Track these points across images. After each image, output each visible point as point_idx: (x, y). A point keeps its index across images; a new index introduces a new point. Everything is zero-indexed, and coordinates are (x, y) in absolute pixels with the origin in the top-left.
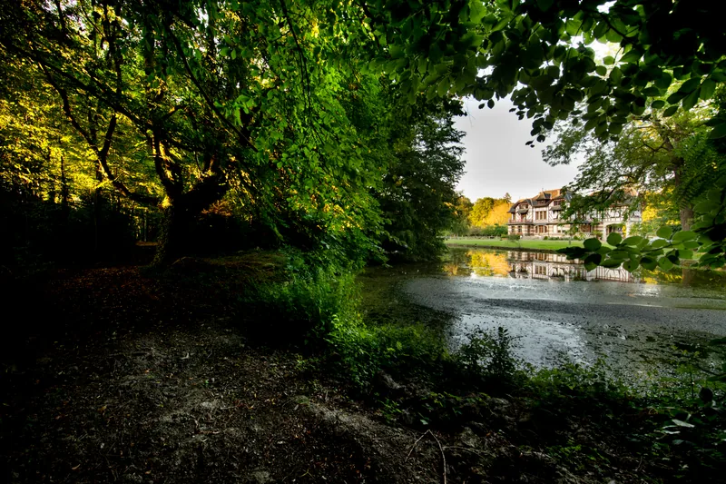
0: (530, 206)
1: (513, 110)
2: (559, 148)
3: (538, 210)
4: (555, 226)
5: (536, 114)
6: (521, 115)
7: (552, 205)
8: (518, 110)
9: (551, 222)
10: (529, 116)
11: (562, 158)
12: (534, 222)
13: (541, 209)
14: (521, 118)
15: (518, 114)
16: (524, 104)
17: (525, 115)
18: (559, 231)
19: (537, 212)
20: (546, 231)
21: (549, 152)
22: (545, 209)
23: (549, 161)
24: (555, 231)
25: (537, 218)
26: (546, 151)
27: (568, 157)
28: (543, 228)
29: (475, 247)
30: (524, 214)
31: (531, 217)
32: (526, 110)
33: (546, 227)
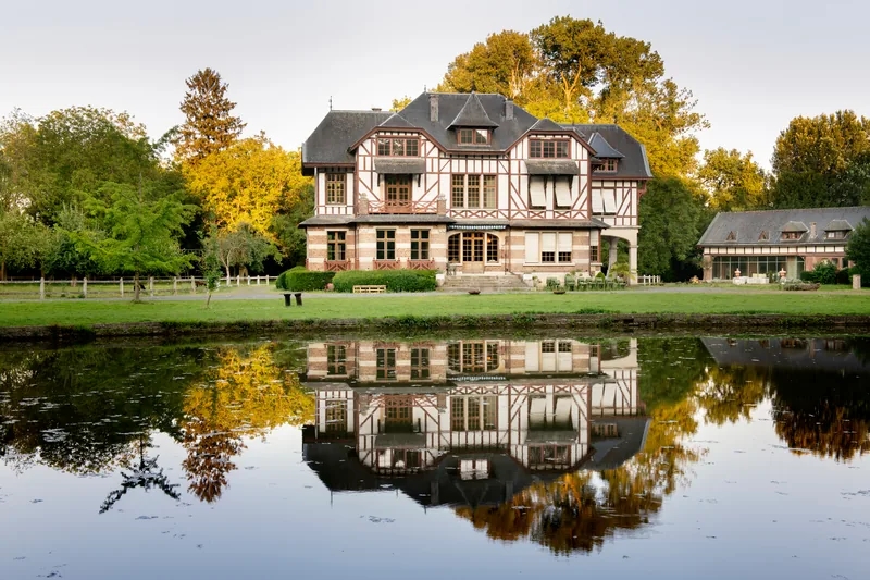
0: (428, 149)
3: (460, 166)
4: (532, 238)
7: (522, 150)
9: (519, 218)
12: (449, 217)
13: (474, 166)
18: (548, 257)
19: (457, 178)
20: (493, 255)
22: (489, 166)
24: (534, 257)
25: (456, 203)
28: (472, 244)
30: (398, 182)
31: (430, 194)
33: (495, 240)
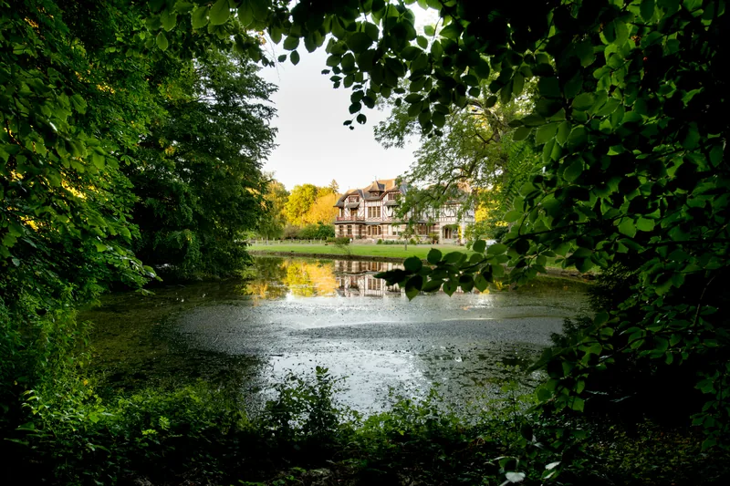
0: (361, 199)
1: (325, 72)
2: (393, 125)
3: (370, 204)
4: (390, 226)
5: (355, 84)
6: (336, 81)
7: (386, 198)
8: (332, 74)
9: (386, 220)
10: (347, 84)
11: (396, 140)
12: (367, 221)
13: (374, 204)
14: (336, 86)
15: (333, 79)
16: (340, 66)
17: (342, 82)
18: (394, 233)
19: (370, 208)
20: (380, 233)
21: (382, 130)
22: (378, 204)
23: (382, 141)
24: (390, 234)
25: (370, 216)
26: (379, 127)
27: (401, 139)
28: (376, 228)
29: (292, 255)
30: (354, 209)
31: (362, 213)
32: (342, 75)
33: (380, 228)
